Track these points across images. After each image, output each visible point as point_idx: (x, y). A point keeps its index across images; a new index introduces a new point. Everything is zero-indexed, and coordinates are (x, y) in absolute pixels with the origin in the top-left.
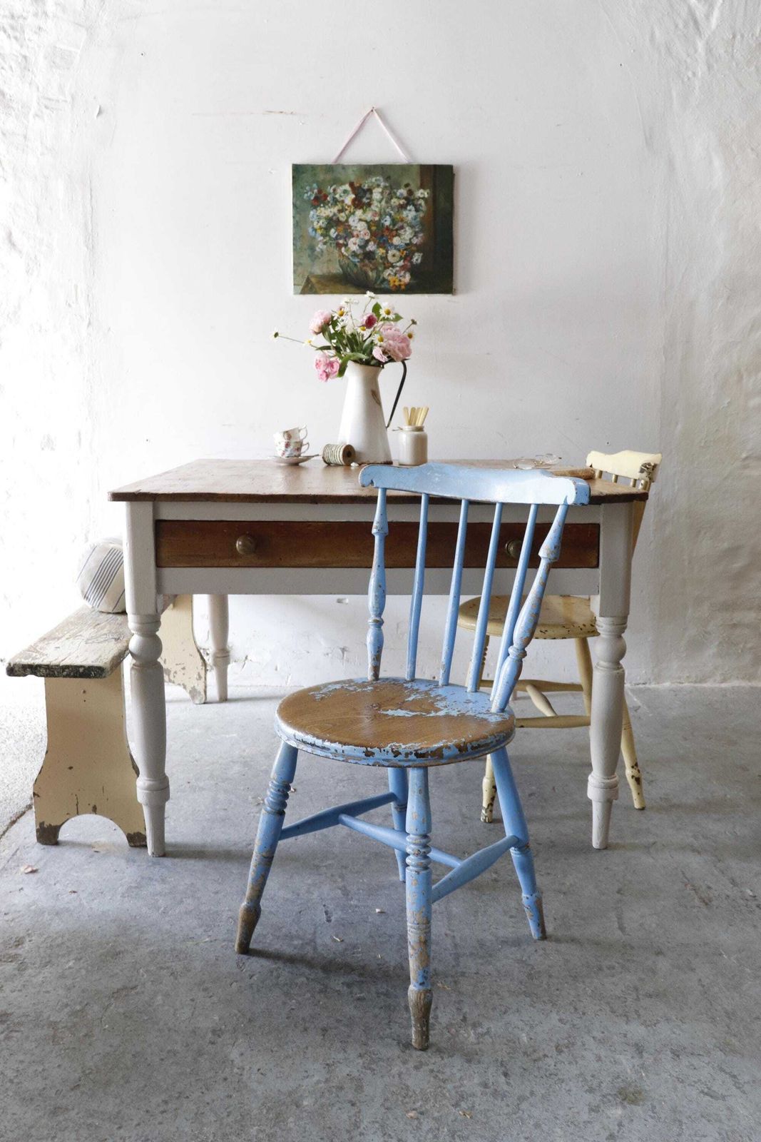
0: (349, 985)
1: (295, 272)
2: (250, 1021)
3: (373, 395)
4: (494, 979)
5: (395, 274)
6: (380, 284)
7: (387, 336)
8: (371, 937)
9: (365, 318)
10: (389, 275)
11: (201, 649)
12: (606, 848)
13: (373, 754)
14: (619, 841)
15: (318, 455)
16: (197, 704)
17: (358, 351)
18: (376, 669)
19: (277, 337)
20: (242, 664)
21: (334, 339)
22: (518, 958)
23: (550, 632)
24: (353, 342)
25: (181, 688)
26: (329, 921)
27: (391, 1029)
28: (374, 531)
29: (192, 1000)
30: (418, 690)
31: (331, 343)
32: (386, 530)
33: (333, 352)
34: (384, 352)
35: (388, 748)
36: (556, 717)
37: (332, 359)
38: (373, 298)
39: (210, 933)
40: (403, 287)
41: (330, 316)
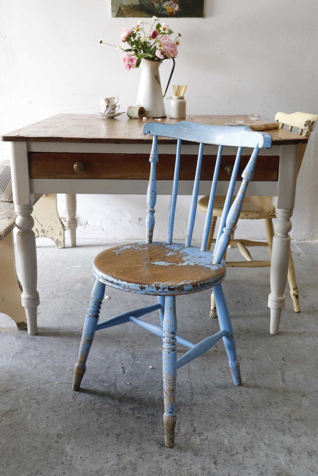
0: (132, 410)
1: (112, 3)
2: (78, 429)
3: (156, 78)
4: (211, 408)
5: (170, 5)
6: (161, 12)
7: (164, 44)
8: (147, 382)
9: (152, 32)
10: (167, 5)
11: (62, 218)
12: (277, 334)
13: (145, 288)
14: (285, 330)
15: (124, 113)
16: (59, 248)
17: (148, 53)
18: (151, 237)
19: (102, 44)
20: (84, 227)
21: (134, 45)
22: (226, 396)
23: (250, 215)
24: (145, 47)
25: (51, 240)
26: (124, 373)
27: (154, 435)
28: (150, 160)
29: (47, 417)
30: (173, 249)
31: (132, 47)
32: (157, 160)
33: (133, 53)
34: (162, 53)
35: (153, 285)
36: (253, 261)
37: (133, 57)
38: (156, 20)
39: (59, 379)
40: (174, 13)
41: (131, 31)
